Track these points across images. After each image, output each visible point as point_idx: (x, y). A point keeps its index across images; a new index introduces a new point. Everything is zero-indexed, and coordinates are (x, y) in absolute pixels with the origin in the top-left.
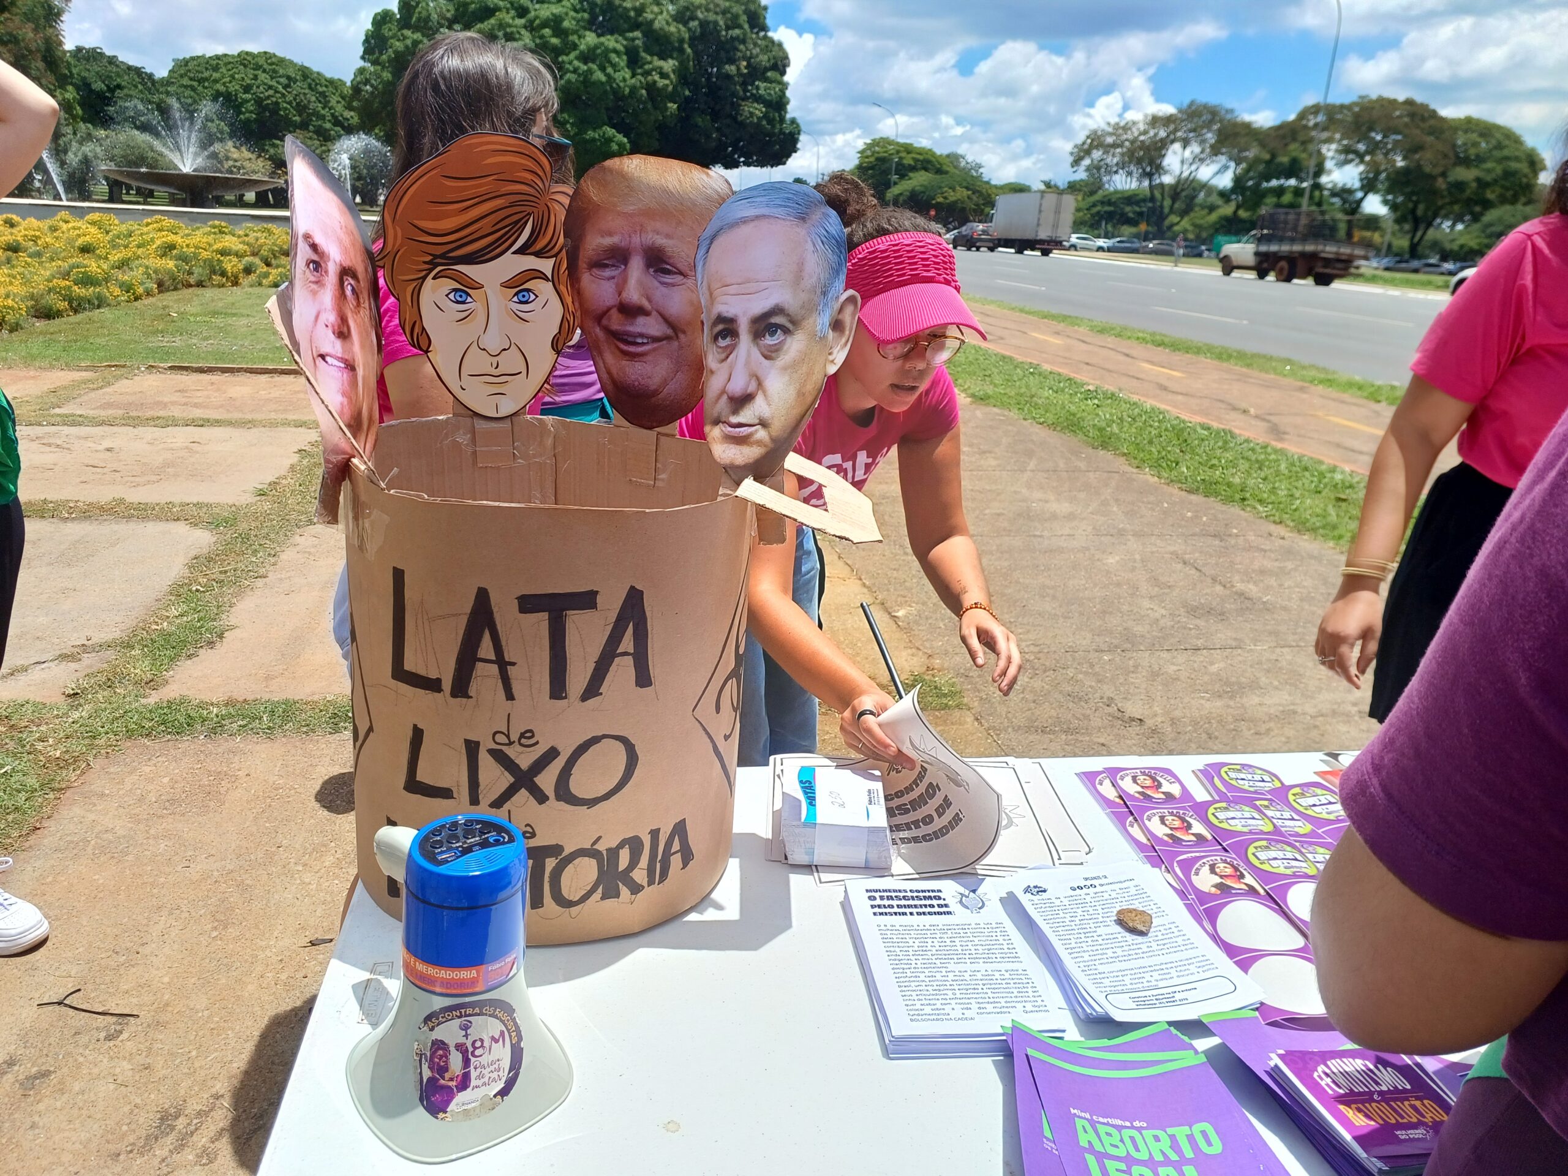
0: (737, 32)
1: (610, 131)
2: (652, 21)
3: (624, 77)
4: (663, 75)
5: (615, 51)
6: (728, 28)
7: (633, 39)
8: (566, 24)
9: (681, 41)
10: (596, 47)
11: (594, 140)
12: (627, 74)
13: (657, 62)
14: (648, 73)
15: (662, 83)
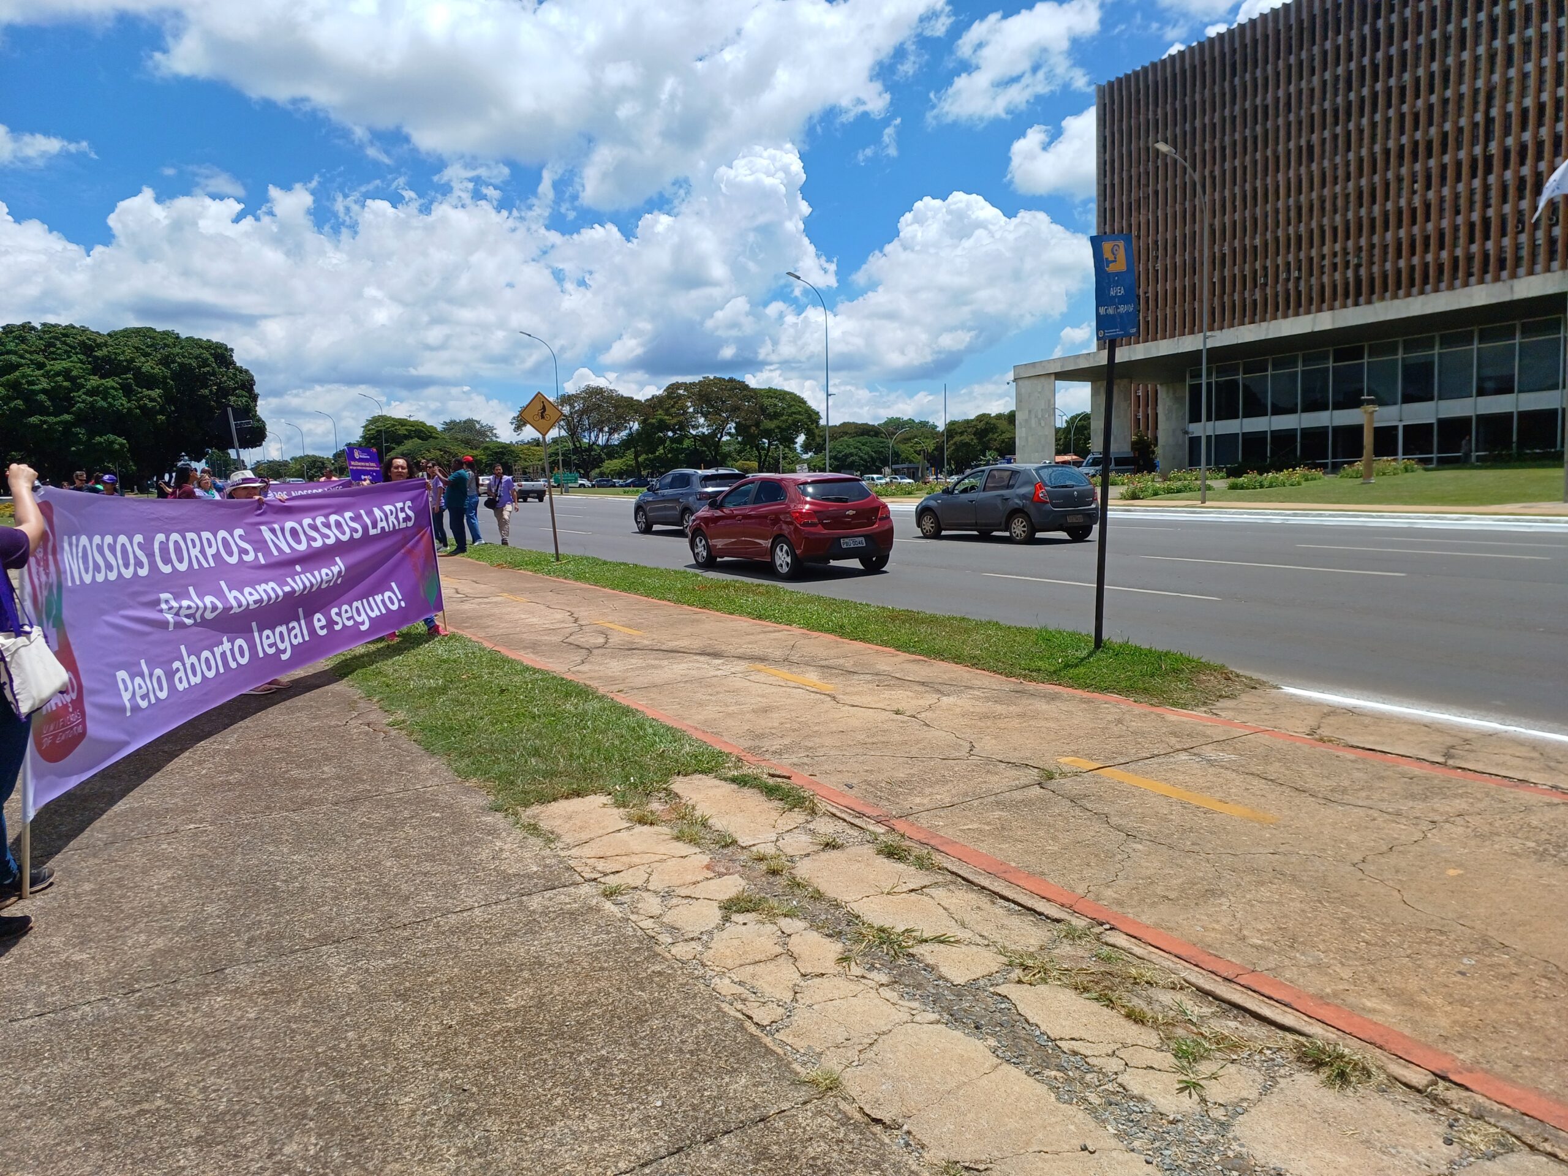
0: (206, 369)
1: (112, 437)
2: (140, 368)
3: (122, 402)
4: (152, 400)
5: (113, 388)
6: (200, 367)
7: (127, 379)
8: (74, 373)
9: (165, 377)
10: (99, 386)
11: (101, 443)
12: (124, 401)
13: (146, 392)
14: (141, 399)
15: (150, 404)
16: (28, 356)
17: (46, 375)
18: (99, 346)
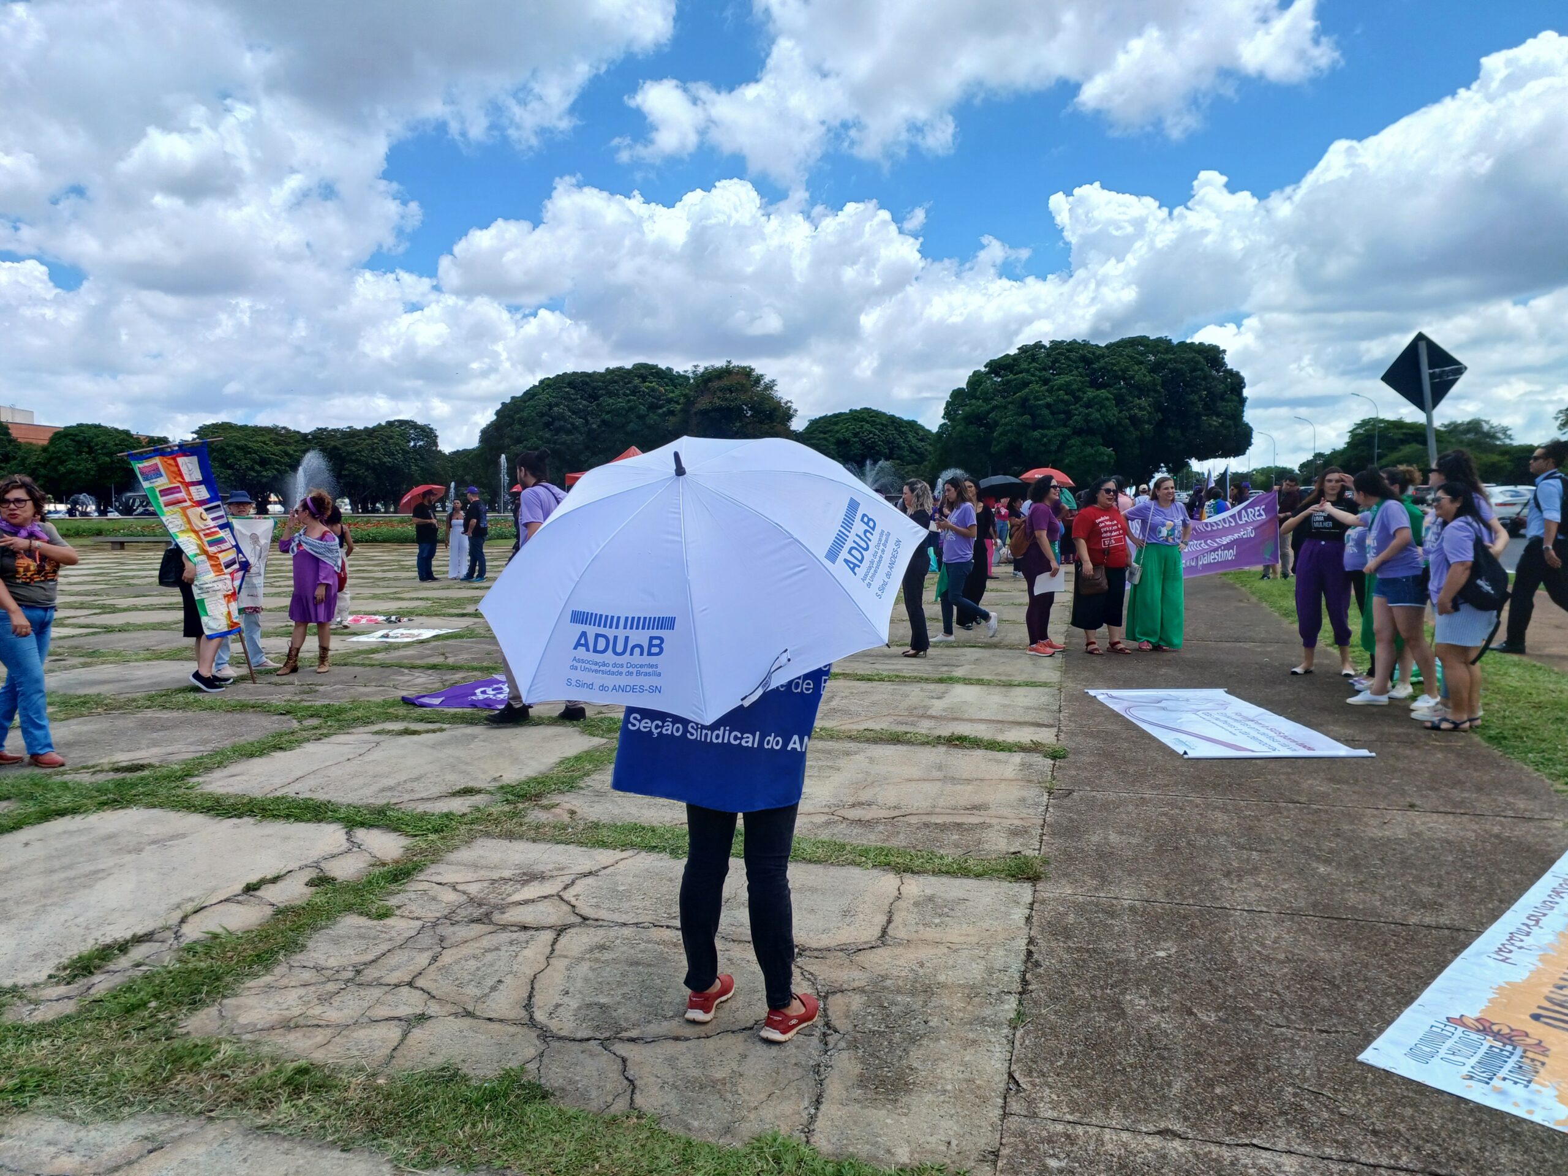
0: (1197, 374)
2: (1132, 377)
3: (1113, 414)
4: (1141, 409)
5: (1107, 399)
6: (1191, 372)
7: (1121, 389)
8: (1074, 386)
9: (1155, 385)
10: (1095, 397)
12: (1115, 410)
13: (1138, 401)
14: (1130, 409)
15: (1140, 414)
16: (1037, 373)
17: (1050, 391)
18: (1099, 358)
